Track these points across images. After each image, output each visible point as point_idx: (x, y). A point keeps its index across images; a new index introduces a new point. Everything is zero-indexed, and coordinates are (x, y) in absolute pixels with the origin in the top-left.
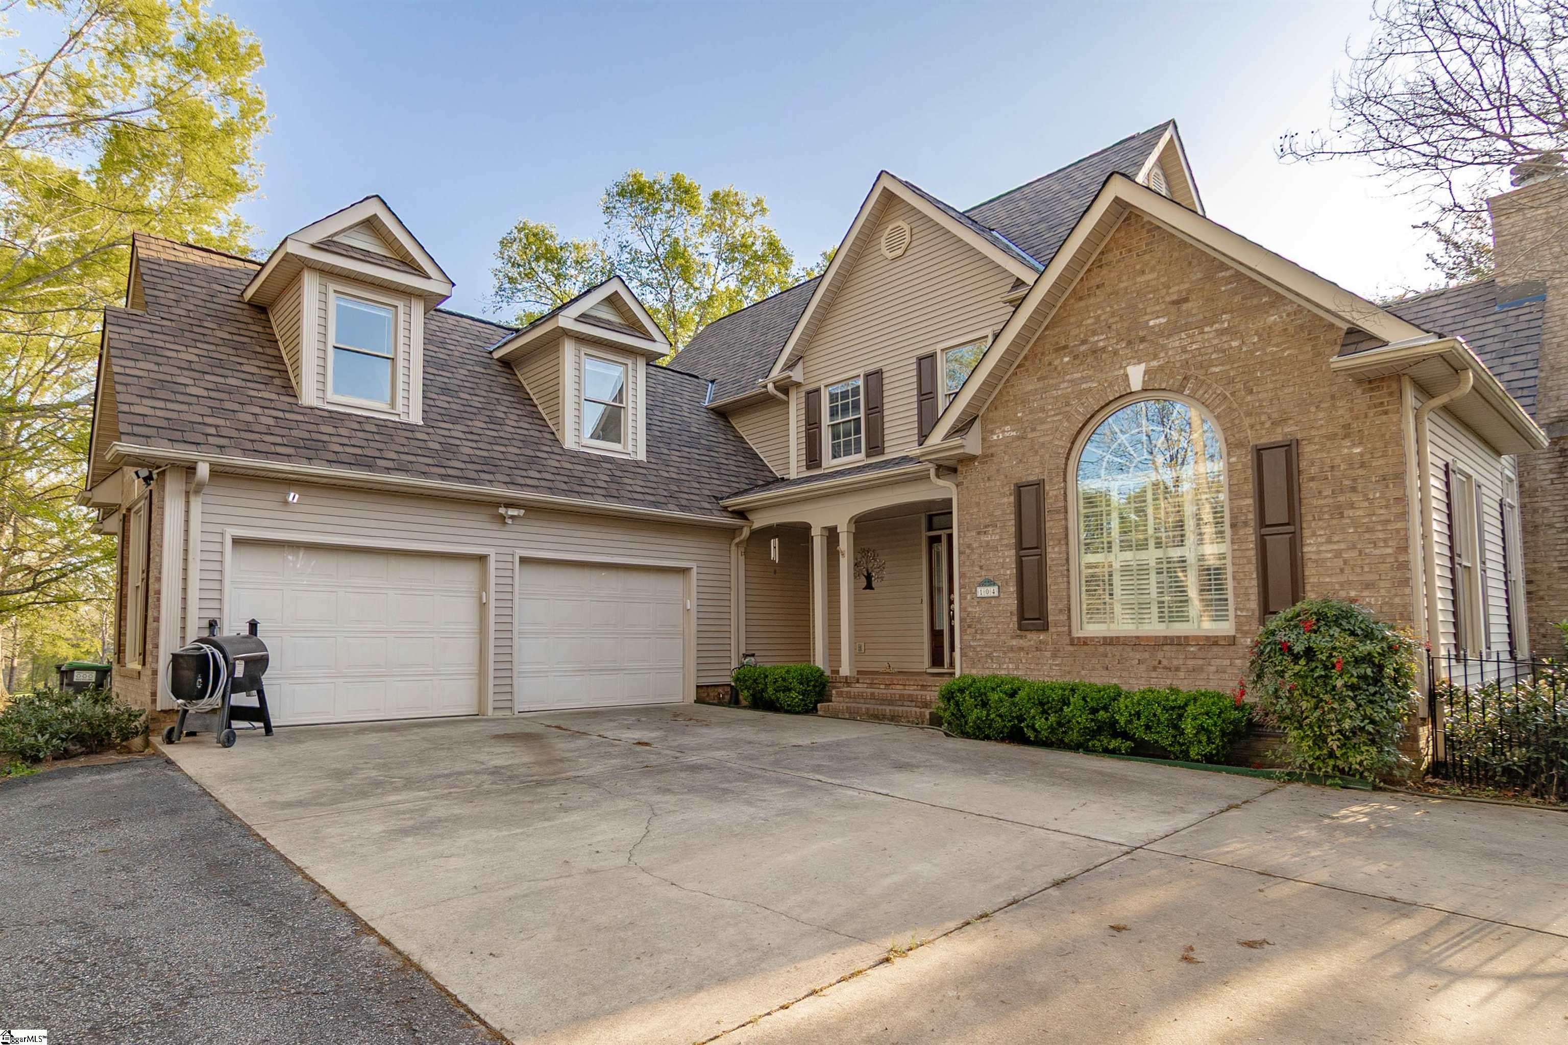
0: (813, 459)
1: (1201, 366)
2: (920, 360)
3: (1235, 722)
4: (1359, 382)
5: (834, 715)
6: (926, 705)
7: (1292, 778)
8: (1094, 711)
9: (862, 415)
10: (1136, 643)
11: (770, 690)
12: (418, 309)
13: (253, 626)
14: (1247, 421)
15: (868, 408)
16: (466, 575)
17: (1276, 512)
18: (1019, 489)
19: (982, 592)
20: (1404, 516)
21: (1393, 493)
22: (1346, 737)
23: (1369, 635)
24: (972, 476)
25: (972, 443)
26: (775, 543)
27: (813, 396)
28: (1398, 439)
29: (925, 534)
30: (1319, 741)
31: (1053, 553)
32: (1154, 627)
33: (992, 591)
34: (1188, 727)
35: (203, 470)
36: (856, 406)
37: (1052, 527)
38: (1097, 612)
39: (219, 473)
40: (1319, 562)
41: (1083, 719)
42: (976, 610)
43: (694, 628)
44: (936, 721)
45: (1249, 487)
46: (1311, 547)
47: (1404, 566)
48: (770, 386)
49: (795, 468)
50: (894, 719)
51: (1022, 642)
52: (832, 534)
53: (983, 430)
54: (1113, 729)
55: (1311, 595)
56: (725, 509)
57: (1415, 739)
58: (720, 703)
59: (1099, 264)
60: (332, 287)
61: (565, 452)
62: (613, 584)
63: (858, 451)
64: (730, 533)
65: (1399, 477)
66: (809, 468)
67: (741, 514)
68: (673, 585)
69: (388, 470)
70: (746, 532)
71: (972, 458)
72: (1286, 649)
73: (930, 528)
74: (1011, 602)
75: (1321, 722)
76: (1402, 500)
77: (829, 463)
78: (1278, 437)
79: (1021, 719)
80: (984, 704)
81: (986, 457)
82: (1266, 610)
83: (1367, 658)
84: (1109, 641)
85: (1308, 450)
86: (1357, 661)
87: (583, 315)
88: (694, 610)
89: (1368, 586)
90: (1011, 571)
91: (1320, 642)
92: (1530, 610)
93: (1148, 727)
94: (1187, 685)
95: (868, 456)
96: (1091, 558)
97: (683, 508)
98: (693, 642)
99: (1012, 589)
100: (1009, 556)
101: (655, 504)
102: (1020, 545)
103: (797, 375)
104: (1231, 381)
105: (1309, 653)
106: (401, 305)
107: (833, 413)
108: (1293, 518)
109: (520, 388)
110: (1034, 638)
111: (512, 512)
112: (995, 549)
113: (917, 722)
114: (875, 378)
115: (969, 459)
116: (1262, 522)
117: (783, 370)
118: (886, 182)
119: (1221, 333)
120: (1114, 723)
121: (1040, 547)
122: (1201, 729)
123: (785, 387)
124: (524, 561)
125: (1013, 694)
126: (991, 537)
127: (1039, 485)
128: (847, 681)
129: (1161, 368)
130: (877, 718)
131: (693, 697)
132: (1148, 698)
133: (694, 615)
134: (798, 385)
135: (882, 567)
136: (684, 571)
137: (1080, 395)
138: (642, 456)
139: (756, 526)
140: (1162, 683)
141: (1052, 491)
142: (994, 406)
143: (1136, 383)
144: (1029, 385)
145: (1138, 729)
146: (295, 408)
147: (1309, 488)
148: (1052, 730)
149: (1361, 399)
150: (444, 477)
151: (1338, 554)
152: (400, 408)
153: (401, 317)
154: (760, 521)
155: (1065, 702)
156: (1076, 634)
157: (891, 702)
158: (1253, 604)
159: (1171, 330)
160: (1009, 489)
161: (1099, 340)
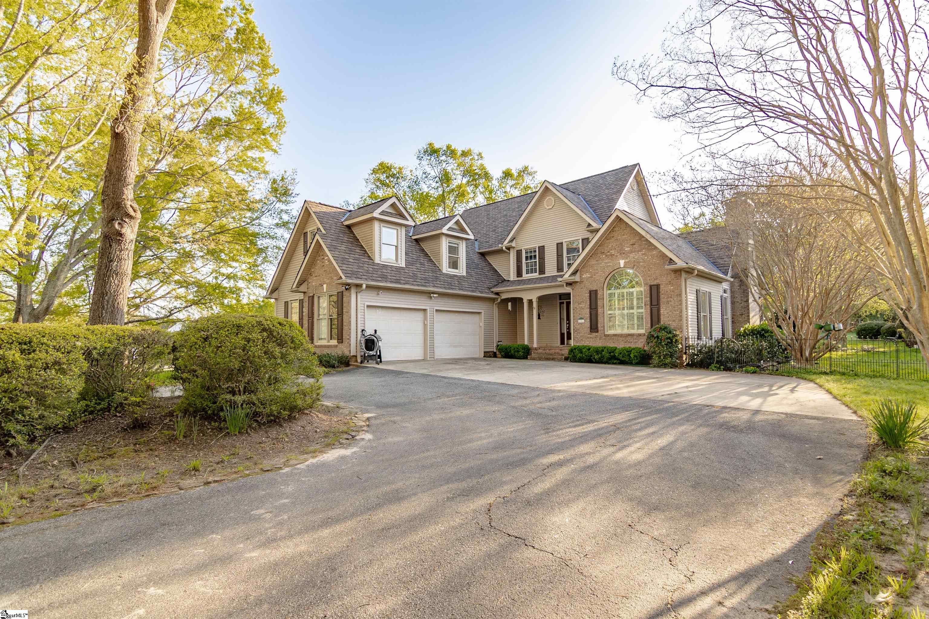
0: (519, 273)
1: (638, 263)
2: (557, 244)
3: (643, 354)
4: (673, 271)
5: (534, 359)
6: (563, 355)
7: (654, 367)
8: (610, 353)
9: (537, 260)
10: (621, 335)
11: (512, 352)
12: (404, 230)
13: (376, 331)
14: (648, 278)
15: (539, 258)
16: (420, 315)
17: (655, 303)
18: (590, 292)
19: (580, 321)
20: (681, 304)
21: (679, 299)
22: (665, 356)
23: (670, 332)
24: (577, 287)
25: (577, 278)
26: (510, 304)
27: (519, 253)
28: (680, 285)
29: (559, 301)
30: (660, 357)
31: (600, 310)
32: (626, 331)
33: (583, 321)
34: (632, 355)
35: (364, 286)
36: (535, 256)
37: (600, 303)
38: (610, 328)
39: (368, 287)
40: (664, 315)
41: (607, 355)
42: (578, 327)
43: (483, 332)
44: (566, 359)
45: (649, 295)
46: (662, 311)
47: (681, 316)
48: (504, 248)
49: (513, 277)
50: (553, 359)
51: (591, 336)
52: (530, 302)
53: (580, 274)
54: (614, 357)
55: (662, 323)
56: (492, 292)
57: (682, 357)
58: (490, 357)
59: (613, 231)
60: (382, 225)
61: (444, 274)
62: (459, 317)
63: (536, 272)
64: (493, 300)
65: (680, 295)
66: (518, 277)
67: (497, 294)
68: (476, 317)
69: (404, 284)
70: (499, 300)
71: (577, 282)
72: (653, 336)
73: (560, 299)
74: (588, 324)
75: (660, 353)
76: (681, 301)
77: (525, 276)
78: (655, 283)
79: (591, 356)
80: (581, 353)
81: (581, 282)
82: (652, 327)
83: (669, 338)
84: (615, 335)
85: (661, 287)
86: (667, 338)
87: (450, 228)
88: (483, 326)
89: (674, 321)
90: (588, 315)
91: (660, 334)
92: (732, 326)
93: (623, 357)
94: (633, 346)
95: (540, 274)
96: (609, 312)
97: (481, 292)
98: (483, 337)
99: (588, 320)
100: (587, 311)
101: (473, 291)
102: (591, 308)
103: (513, 244)
104: (645, 267)
105: (658, 337)
106: (399, 228)
107: (527, 258)
108: (658, 304)
109: (423, 250)
110: (594, 334)
111: (435, 295)
112: (583, 309)
113: (560, 360)
114: (542, 249)
115: (576, 282)
116: (651, 304)
117: (509, 242)
118: (546, 184)
119: (643, 254)
120: (615, 356)
121: (596, 308)
122: (635, 356)
123: (508, 249)
124: (437, 310)
125: (589, 349)
126: (582, 305)
127: (596, 291)
128: (536, 349)
129: (628, 262)
130: (548, 359)
131: (483, 355)
132: (623, 349)
133: (483, 328)
134: (514, 247)
135: (543, 312)
136: (479, 313)
137: (608, 267)
138: (465, 274)
139: (503, 298)
140: (627, 346)
141: (600, 293)
142: (583, 267)
143: (622, 266)
144: (593, 262)
145: (620, 357)
146: (374, 264)
147: (662, 296)
148: (600, 358)
149: (673, 276)
150: (418, 285)
151: (668, 313)
152: (399, 262)
153: (399, 232)
154: (504, 296)
155: (603, 351)
156: (606, 333)
157: (551, 355)
158: (649, 325)
159: (631, 252)
160: (588, 292)
161: (613, 252)
